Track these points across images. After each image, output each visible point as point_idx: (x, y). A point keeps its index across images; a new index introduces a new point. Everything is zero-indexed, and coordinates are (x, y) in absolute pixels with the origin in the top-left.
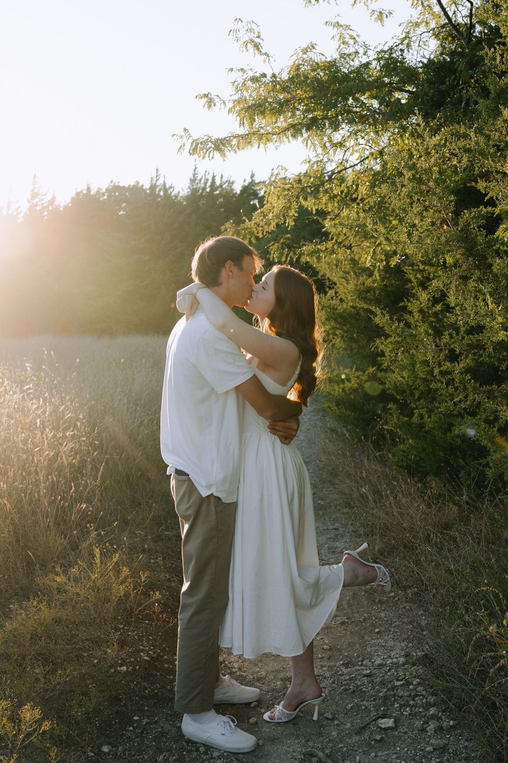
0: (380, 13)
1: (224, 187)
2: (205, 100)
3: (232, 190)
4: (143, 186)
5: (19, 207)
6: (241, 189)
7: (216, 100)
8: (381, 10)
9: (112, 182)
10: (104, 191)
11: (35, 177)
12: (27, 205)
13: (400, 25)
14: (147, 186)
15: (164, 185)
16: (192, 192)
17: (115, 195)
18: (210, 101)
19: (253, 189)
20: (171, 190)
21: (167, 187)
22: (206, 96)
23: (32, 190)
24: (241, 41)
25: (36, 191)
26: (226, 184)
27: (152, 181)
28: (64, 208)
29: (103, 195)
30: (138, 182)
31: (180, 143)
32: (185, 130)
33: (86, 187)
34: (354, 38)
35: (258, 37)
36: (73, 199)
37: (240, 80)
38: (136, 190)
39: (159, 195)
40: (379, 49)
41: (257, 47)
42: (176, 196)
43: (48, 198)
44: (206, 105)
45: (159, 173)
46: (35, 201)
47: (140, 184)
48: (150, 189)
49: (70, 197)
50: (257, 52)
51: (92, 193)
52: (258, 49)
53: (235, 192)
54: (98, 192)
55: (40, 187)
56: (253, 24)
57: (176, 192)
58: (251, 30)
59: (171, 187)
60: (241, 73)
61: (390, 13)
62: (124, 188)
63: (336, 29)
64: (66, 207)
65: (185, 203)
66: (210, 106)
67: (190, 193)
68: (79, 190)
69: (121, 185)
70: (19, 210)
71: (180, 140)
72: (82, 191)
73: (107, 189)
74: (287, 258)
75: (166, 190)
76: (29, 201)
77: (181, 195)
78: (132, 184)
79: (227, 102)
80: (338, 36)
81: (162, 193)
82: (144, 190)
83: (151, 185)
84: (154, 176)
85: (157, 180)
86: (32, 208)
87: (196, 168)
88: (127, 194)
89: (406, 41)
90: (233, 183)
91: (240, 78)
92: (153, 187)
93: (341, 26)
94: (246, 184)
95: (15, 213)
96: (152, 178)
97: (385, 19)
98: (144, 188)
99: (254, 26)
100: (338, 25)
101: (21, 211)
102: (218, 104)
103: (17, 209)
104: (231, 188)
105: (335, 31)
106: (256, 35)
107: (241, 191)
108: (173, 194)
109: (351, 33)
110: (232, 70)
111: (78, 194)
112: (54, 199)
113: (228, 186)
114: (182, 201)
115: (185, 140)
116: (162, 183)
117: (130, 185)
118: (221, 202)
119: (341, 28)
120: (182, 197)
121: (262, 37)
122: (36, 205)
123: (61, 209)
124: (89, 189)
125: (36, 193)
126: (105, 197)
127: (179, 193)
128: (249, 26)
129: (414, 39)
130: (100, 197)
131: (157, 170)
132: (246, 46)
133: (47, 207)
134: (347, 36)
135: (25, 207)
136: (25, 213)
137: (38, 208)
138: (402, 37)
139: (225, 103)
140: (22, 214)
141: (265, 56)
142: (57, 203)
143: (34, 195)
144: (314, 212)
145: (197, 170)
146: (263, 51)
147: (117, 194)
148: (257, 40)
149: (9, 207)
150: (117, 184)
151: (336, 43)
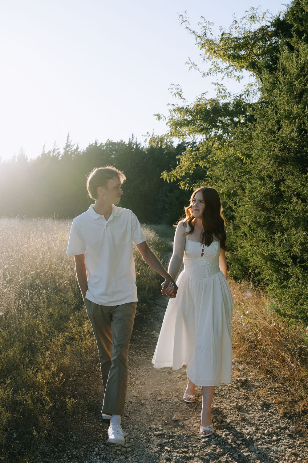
0: (238, 77)
1: (168, 144)
2: (156, 117)
3: (172, 146)
4: (125, 142)
5: (59, 152)
6: (177, 145)
7: (162, 116)
8: (238, 76)
9: (108, 140)
10: (104, 145)
11: (68, 136)
12: (64, 151)
13: (244, 86)
14: (127, 142)
15: (136, 143)
16: (151, 147)
17: (110, 147)
18: (159, 117)
19: (184, 146)
20: (140, 145)
21: (138, 144)
22: (157, 115)
23: (67, 143)
24: (173, 93)
25: (69, 144)
26: (169, 143)
27: (129, 140)
28: (83, 153)
29: (104, 147)
30: (122, 140)
31: (145, 138)
32: (148, 133)
33: (94, 142)
34: (225, 90)
35: (181, 91)
36: (87, 148)
37: (172, 109)
38: (121, 144)
39: (133, 148)
40: (235, 96)
41: (180, 95)
42: (142, 149)
43: (75, 148)
44: (157, 119)
45: (134, 136)
46: (68, 149)
47: (123, 142)
48: (128, 144)
49: (86, 147)
50: (180, 98)
51: (97, 146)
52: (181, 96)
53: (174, 147)
54: (101, 145)
55: (71, 142)
56: (179, 86)
57: (142, 146)
58: (178, 89)
59: (139, 144)
60: (173, 106)
61: (243, 77)
62: (115, 143)
63: (216, 85)
64: (84, 153)
65: (147, 152)
66: (159, 119)
67: (150, 147)
68: (91, 144)
69: (113, 142)
70: (60, 153)
71: (145, 137)
72: (92, 144)
73: (106, 144)
74: (187, 188)
75: (137, 146)
76: (64, 149)
77: (145, 148)
78: (119, 141)
79: (166, 118)
80: (217, 89)
81: (135, 147)
82: (125, 145)
83: (129, 142)
84: (131, 138)
85: (132, 140)
86: (66, 152)
87: (153, 134)
88: (116, 146)
89: (247, 93)
90: (173, 143)
91: (173, 108)
92: (130, 144)
93: (219, 85)
94: (180, 143)
95: (57, 155)
96: (130, 139)
97: (240, 80)
98: (125, 143)
99: (179, 87)
100: (217, 84)
101: (60, 154)
102: (163, 118)
103: (58, 153)
104: (172, 145)
105: (216, 87)
106: (180, 90)
107: (177, 147)
108: (141, 147)
109: (223, 87)
110: (169, 104)
111: (90, 146)
112: (78, 148)
113: (170, 144)
114: (145, 151)
115: (147, 137)
116: (135, 141)
117: (118, 142)
118: (166, 152)
119: (219, 86)
120: (145, 149)
121: (182, 91)
122: (68, 151)
123: (81, 154)
124: (96, 143)
125: (68, 145)
126: (105, 148)
127: (144, 147)
128: (177, 86)
129: (251, 92)
130: (101, 148)
131: (133, 135)
132: (175, 95)
133: (74, 152)
134: (221, 89)
135: (62, 152)
136: (62, 155)
137: (69, 153)
138: (245, 91)
139: (165, 118)
140: (61, 156)
141: (183, 100)
142: (79, 150)
143: (68, 146)
144: (203, 167)
145: (154, 135)
146: (183, 97)
147: (111, 146)
148: (180, 93)
149: (54, 152)
150: (111, 141)
151: (216, 92)
